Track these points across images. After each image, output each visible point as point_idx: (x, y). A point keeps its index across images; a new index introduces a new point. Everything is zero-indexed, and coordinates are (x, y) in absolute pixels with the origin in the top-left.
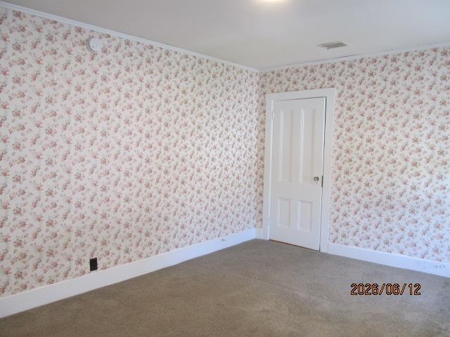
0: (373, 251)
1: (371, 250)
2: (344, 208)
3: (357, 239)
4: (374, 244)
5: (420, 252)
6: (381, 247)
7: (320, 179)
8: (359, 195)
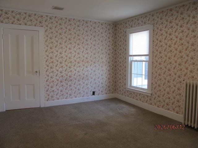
0: (66, 99)
1: (65, 100)
2: (51, 84)
3: (58, 96)
4: (65, 97)
5: (82, 95)
6: (68, 97)
7: (38, 72)
8: (58, 78)
